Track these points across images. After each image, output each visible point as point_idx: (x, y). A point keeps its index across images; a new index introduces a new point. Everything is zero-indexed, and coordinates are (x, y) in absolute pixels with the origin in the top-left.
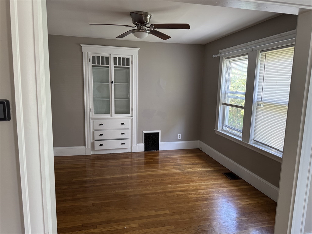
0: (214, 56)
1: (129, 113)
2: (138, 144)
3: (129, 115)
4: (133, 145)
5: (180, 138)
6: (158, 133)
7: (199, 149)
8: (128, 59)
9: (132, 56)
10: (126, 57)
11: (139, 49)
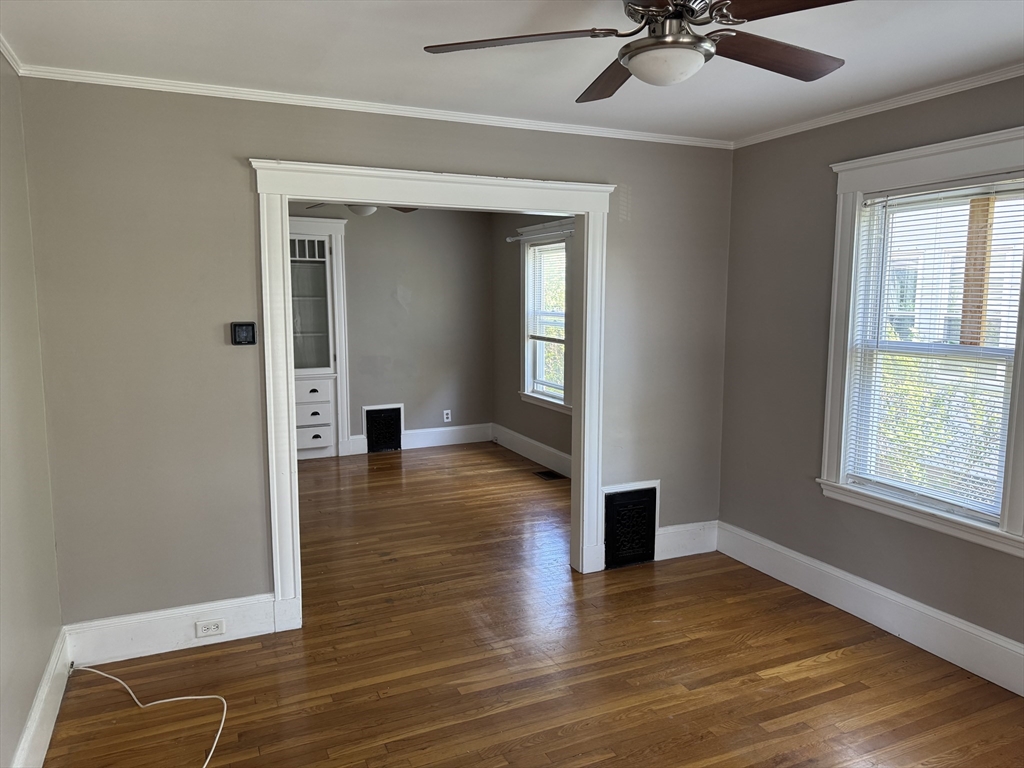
0: (508, 240)
1: (329, 366)
2: (351, 437)
3: (329, 371)
4: (340, 440)
5: (450, 420)
6: (399, 409)
7: (491, 442)
8: (321, 244)
9: (330, 236)
10: (316, 239)
11: (345, 221)
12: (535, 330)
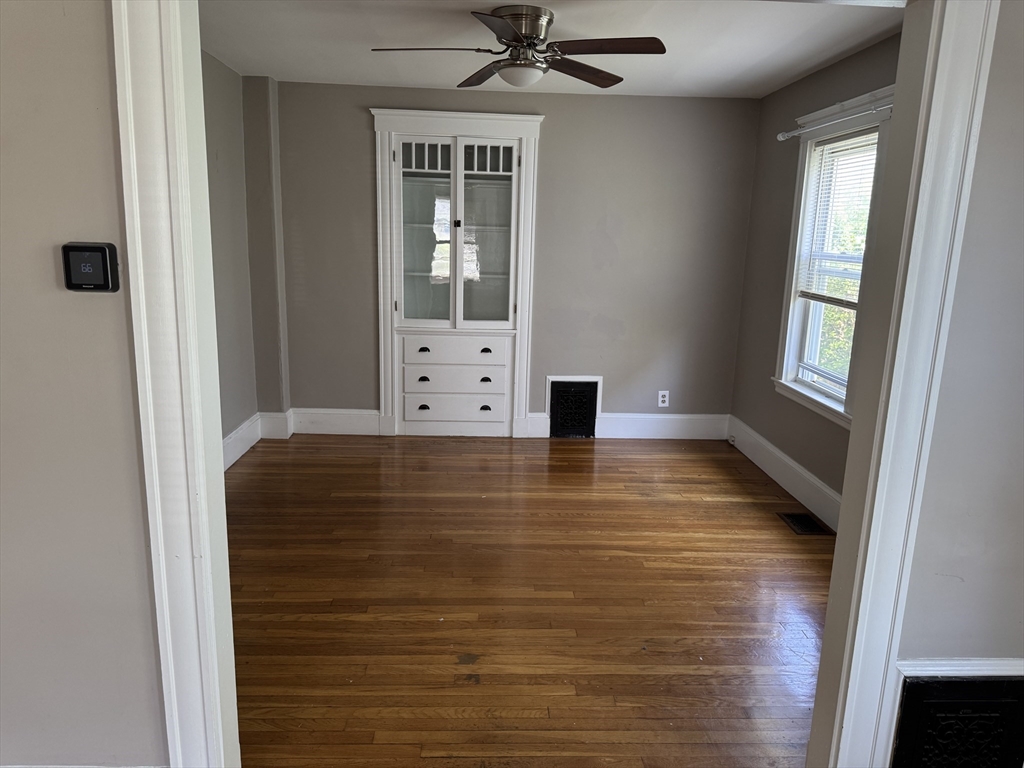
0: (780, 138)
1: (506, 319)
2: (529, 415)
3: (507, 325)
4: (516, 417)
5: (667, 404)
6: (594, 385)
7: (727, 441)
8: (508, 150)
9: (520, 140)
10: (502, 144)
11: (541, 118)
12: (809, 282)
